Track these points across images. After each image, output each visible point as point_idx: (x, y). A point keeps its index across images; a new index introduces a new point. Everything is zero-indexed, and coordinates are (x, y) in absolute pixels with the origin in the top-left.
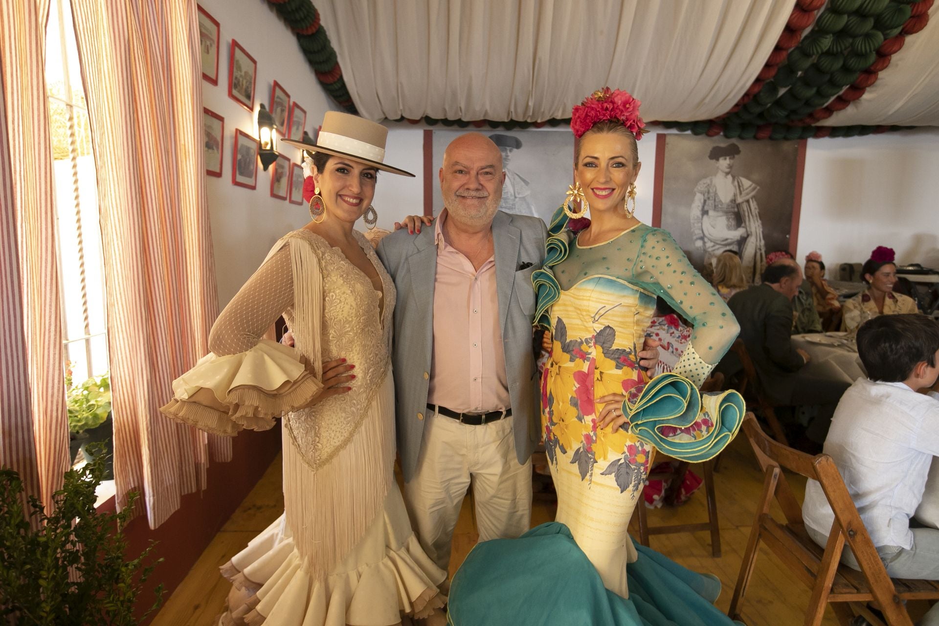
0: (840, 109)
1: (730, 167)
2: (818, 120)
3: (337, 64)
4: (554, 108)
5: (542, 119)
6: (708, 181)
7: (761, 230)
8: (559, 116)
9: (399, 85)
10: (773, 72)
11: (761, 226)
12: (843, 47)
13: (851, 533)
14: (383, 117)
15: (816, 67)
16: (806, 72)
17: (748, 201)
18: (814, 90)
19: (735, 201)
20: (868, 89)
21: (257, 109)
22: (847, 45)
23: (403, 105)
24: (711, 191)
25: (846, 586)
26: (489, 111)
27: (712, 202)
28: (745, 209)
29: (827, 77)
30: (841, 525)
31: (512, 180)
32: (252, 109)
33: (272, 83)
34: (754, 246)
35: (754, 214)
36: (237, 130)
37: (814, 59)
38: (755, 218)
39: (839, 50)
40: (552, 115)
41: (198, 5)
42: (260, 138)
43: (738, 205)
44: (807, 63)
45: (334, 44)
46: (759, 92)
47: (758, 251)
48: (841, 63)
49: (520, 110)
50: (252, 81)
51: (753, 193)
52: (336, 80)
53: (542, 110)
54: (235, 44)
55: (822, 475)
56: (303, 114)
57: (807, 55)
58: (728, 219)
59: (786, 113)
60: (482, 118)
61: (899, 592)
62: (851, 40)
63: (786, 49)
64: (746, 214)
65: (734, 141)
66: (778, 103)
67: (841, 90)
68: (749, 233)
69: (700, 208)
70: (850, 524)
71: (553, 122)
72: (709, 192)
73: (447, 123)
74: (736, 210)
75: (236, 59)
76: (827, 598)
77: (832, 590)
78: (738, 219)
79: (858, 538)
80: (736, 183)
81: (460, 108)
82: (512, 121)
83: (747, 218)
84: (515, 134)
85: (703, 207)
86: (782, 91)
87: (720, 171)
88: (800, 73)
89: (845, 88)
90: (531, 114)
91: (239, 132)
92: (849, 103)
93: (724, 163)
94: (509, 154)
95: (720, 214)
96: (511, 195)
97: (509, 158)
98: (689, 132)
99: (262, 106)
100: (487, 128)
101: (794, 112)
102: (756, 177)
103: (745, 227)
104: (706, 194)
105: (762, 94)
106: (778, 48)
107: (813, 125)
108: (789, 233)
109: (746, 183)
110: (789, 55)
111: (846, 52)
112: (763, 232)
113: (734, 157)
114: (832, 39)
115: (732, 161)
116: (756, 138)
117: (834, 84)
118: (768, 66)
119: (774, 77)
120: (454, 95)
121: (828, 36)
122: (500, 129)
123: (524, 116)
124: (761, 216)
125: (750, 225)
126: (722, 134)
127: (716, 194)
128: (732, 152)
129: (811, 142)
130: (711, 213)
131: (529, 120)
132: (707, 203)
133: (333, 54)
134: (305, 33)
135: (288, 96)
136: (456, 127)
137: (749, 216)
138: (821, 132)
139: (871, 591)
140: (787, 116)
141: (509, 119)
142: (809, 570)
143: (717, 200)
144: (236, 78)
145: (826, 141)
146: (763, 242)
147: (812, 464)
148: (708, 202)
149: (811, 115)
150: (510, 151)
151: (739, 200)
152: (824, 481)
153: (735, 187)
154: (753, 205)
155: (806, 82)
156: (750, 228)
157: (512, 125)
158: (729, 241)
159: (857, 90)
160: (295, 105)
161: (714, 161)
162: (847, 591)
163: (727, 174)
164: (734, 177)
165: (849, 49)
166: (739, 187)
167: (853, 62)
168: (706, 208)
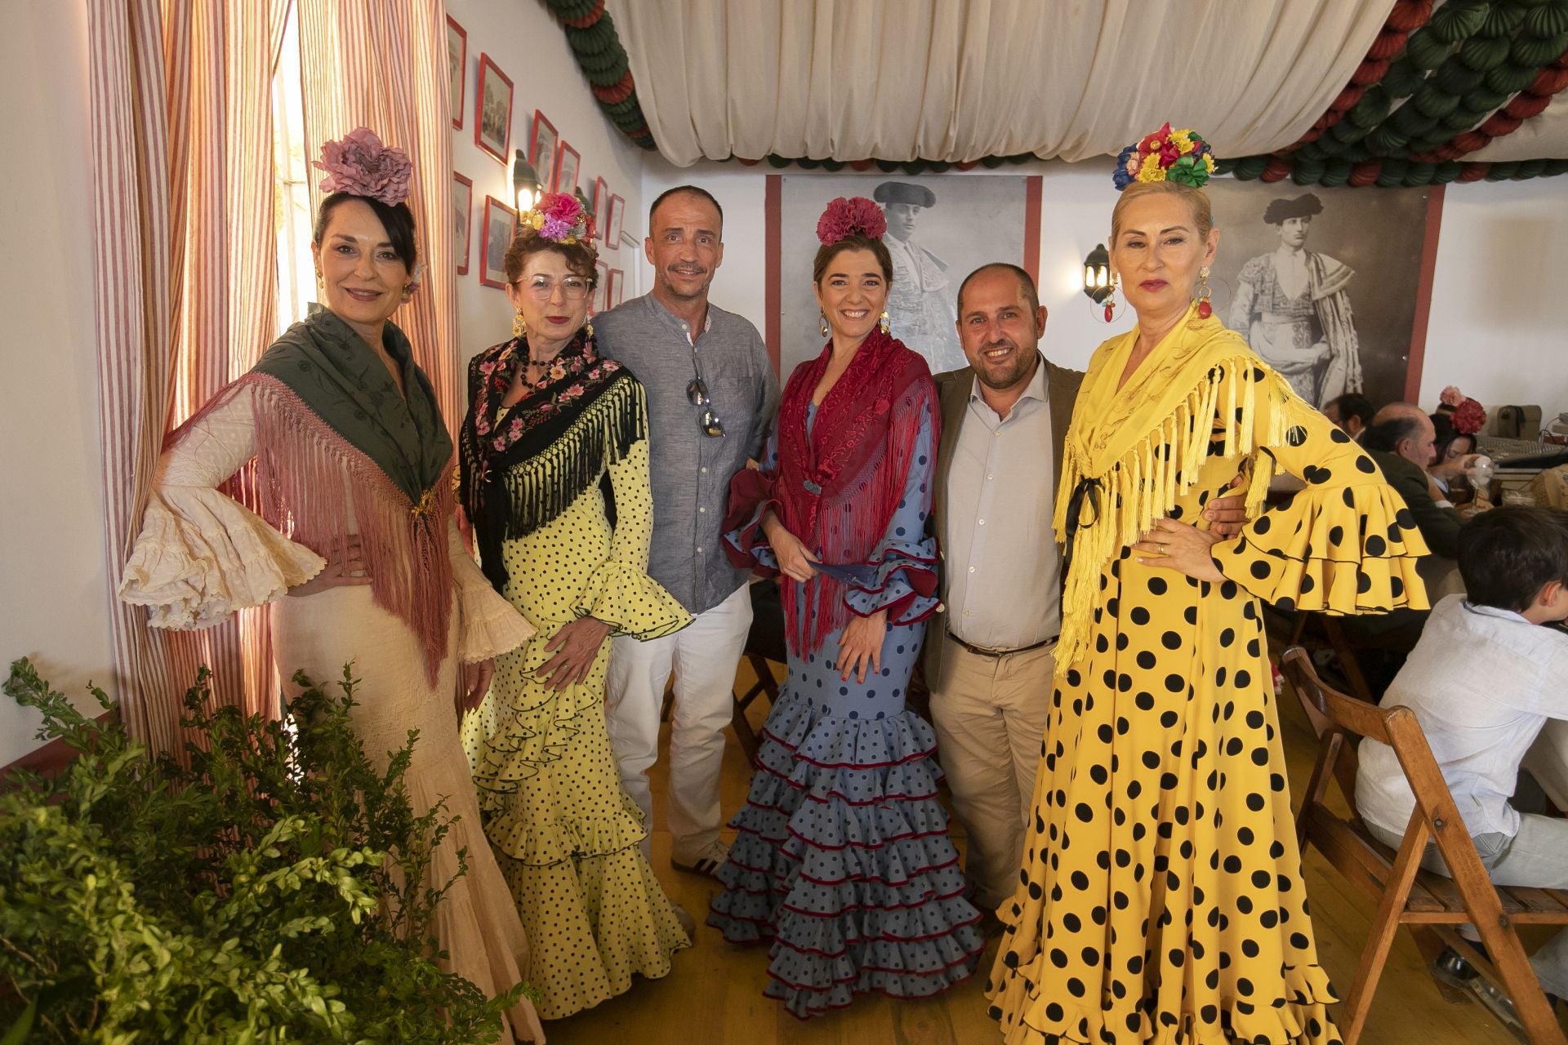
0: (1505, 133)
1: (1303, 236)
2: (1463, 153)
3: (628, 71)
4: (992, 139)
5: (971, 157)
6: (1261, 260)
7: (1356, 347)
8: (1000, 152)
9: (729, 105)
10: (1380, 72)
11: (1355, 340)
12: (1509, 27)
13: (1439, 823)
14: (700, 155)
15: (1458, 60)
16: (1441, 69)
17: (1333, 296)
18: (1456, 101)
19: (1310, 295)
20: (1555, 96)
21: (512, 159)
22: (1516, 21)
23: (736, 139)
24: (1267, 278)
25: (1429, 901)
26: (880, 146)
27: (1270, 297)
28: (1328, 310)
29: (1479, 79)
30: (1423, 812)
31: (918, 261)
32: (505, 161)
33: (533, 115)
34: (1342, 375)
35: (1343, 318)
36: (488, 197)
37: (1455, 46)
38: (1346, 326)
39: (1501, 29)
40: (989, 149)
41: (448, 17)
42: (517, 206)
43: (1316, 304)
44: (1442, 56)
45: (624, 41)
46: (1356, 106)
47: (1349, 383)
48: (1505, 53)
49: (934, 144)
50: (507, 116)
51: (1343, 282)
52: (625, 97)
53: (972, 144)
54: (485, 61)
55: (1397, 738)
56: (574, 159)
57: (1441, 41)
58: (1297, 328)
59: (1404, 142)
60: (868, 157)
61: (1510, 912)
62: (1523, 13)
63: (1405, 32)
64: (1330, 319)
65: (1311, 189)
66: (1391, 124)
67: (1505, 99)
68: (1334, 352)
69: (1247, 309)
70: (1436, 810)
71: (990, 162)
72: (1262, 282)
73: (806, 163)
74: (1311, 311)
75: (486, 84)
76: (1399, 918)
77: (1407, 907)
78: (1316, 328)
79: (1449, 831)
80: (1313, 265)
81: (832, 141)
82: (919, 159)
83: (1331, 327)
84: (923, 181)
85: (1253, 307)
86: (1397, 104)
87: (1284, 244)
88: (1429, 72)
89: (1511, 97)
90: (952, 150)
91: (491, 201)
92: (1521, 123)
93: (1292, 229)
94: (912, 216)
95: (1282, 318)
96: (916, 287)
97: (913, 223)
98: (1230, 175)
99: (519, 154)
100: (876, 171)
101: (1419, 139)
102: (1349, 252)
103: (1327, 342)
104: (1258, 285)
105: (1359, 109)
106: (1388, 30)
107: (1456, 161)
108: (1407, 352)
109: (1331, 264)
110: (1410, 41)
111: (1514, 35)
112: (1359, 350)
113: (1310, 219)
114: (1488, 11)
115: (1306, 225)
116: (1350, 184)
117: (1492, 91)
118: (1370, 60)
119: (1383, 79)
120: (822, 120)
121: (1481, 7)
122: (899, 172)
123: (940, 153)
124: (1358, 323)
125: (1335, 338)
126: (1289, 177)
127: (1275, 283)
128: (1306, 209)
129: (1452, 189)
130: (1266, 317)
131: (948, 160)
132: (1259, 301)
133: (620, 58)
134: (580, 26)
135: (555, 133)
136: (821, 170)
137: (1334, 323)
138: (1469, 172)
139: (1466, 910)
140: (1407, 147)
141: (915, 158)
142: (1373, 879)
143: (1277, 295)
144: (486, 114)
145: (1481, 186)
146: (1358, 369)
147: (1383, 721)
148: (1260, 297)
149: (1450, 145)
150: (915, 211)
151: (1318, 294)
152: (1400, 747)
153: (1311, 271)
154: (1343, 303)
155: (1440, 87)
156: (1336, 344)
157: (918, 166)
158: (1298, 366)
159: (1535, 99)
160: (565, 145)
161: (1274, 225)
162: (1429, 907)
163: (1297, 248)
164: (1308, 255)
165: (1519, 30)
166: (1318, 270)
167: (1526, 52)
168: (1257, 309)
